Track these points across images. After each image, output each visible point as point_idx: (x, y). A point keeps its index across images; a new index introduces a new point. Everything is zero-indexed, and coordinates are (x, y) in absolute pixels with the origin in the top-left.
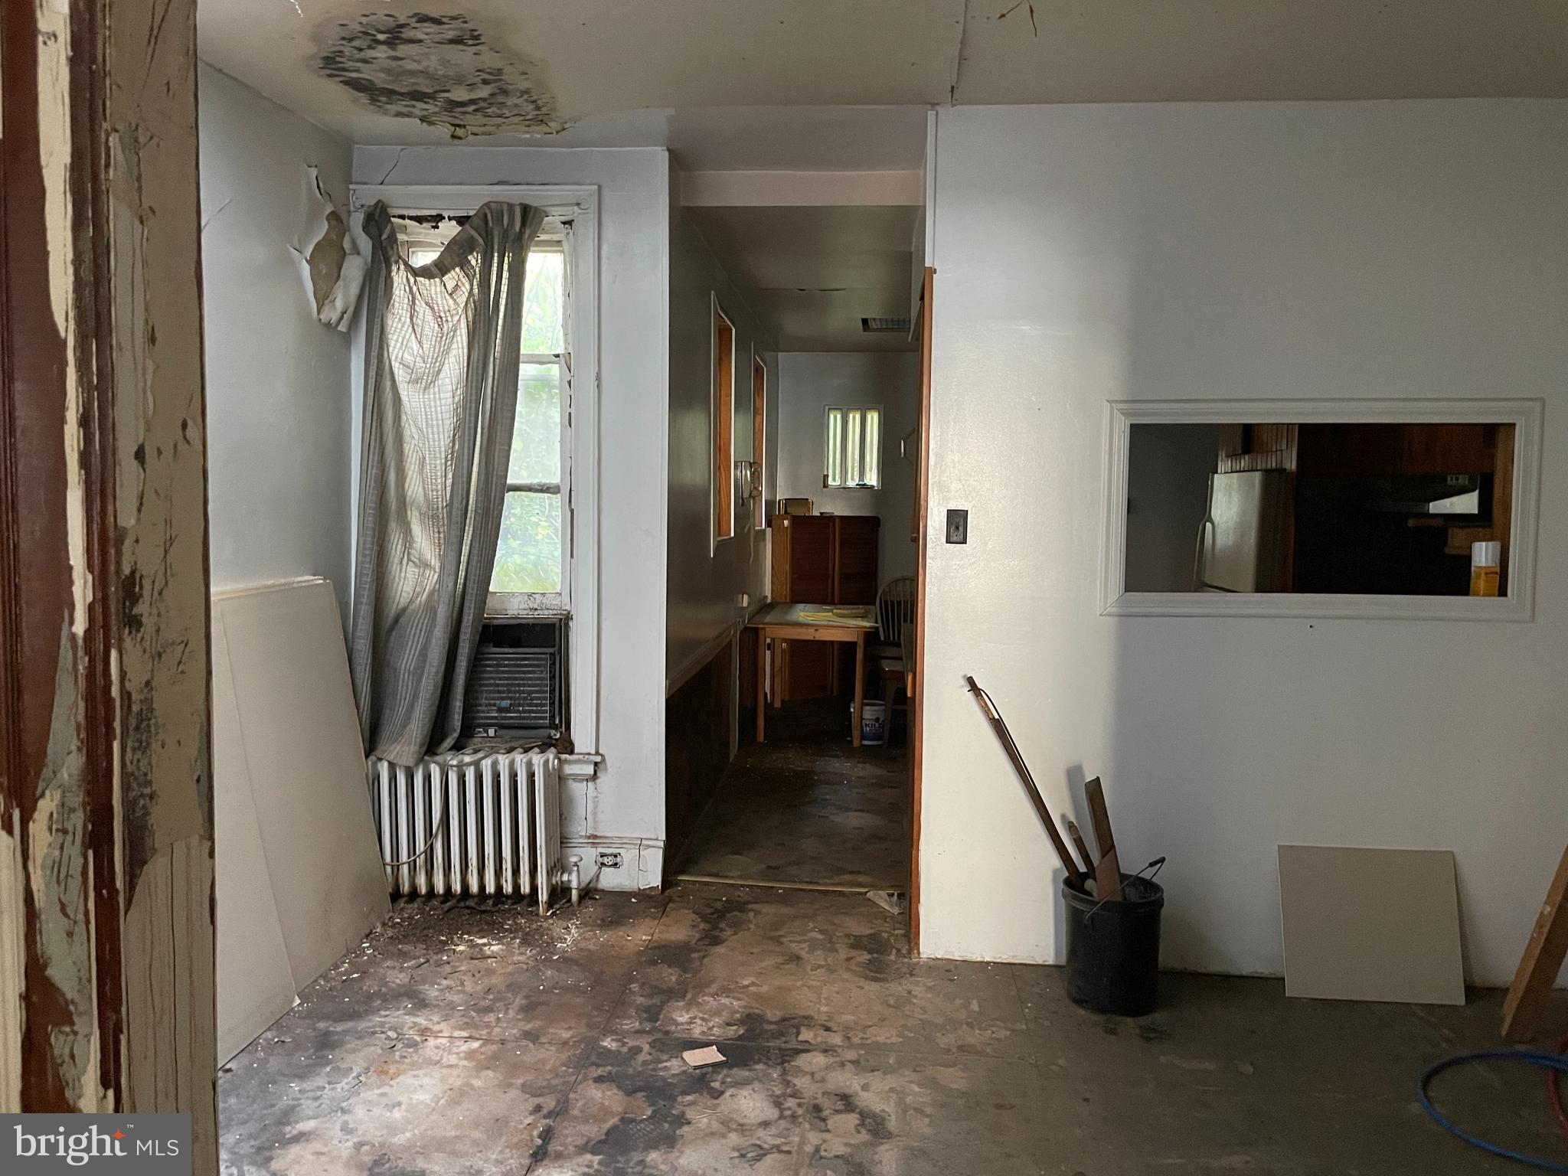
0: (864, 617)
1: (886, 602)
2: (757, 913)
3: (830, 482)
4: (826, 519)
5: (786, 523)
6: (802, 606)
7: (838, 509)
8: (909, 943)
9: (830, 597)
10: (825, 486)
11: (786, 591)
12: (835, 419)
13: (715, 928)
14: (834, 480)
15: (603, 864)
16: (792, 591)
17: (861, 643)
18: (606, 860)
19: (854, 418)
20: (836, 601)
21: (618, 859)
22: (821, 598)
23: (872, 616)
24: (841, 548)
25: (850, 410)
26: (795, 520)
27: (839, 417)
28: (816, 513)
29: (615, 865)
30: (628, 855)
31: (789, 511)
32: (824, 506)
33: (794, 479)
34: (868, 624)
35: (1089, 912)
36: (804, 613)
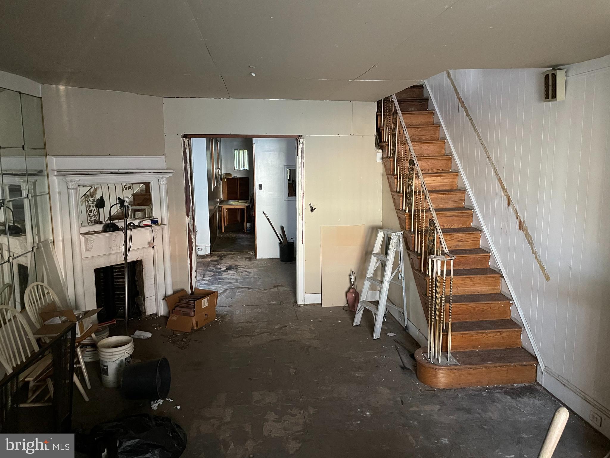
0: (246, 203)
1: (251, 199)
2: (228, 256)
3: (236, 168)
4: (235, 178)
5: (225, 180)
6: (231, 201)
7: (239, 176)
8: (255, 257)
9: (237, 198)
10: (235, 170)
11: (226, 197)
12: (236, 152)
13: (221, 258)
14: (237, 168)
15: (199, 250)
16: (228, 197)
17: (245, 208)
18: (199, 249)
19: (241, 152)
20: (239, 199)
21: (202, 249)
22: (235, 199)
23: (248, 202)
24: (240, 185)
25: (240, 150)
26: (228, 179)
27: (237, 151)
28: (233, 177)
29: (201, 250)
30: (203, 248)
31: (226, 177)
32: (234, 175)
33: (226, 168)
34: (247, 204)
35: (282, 246)
36: (231, 202)
